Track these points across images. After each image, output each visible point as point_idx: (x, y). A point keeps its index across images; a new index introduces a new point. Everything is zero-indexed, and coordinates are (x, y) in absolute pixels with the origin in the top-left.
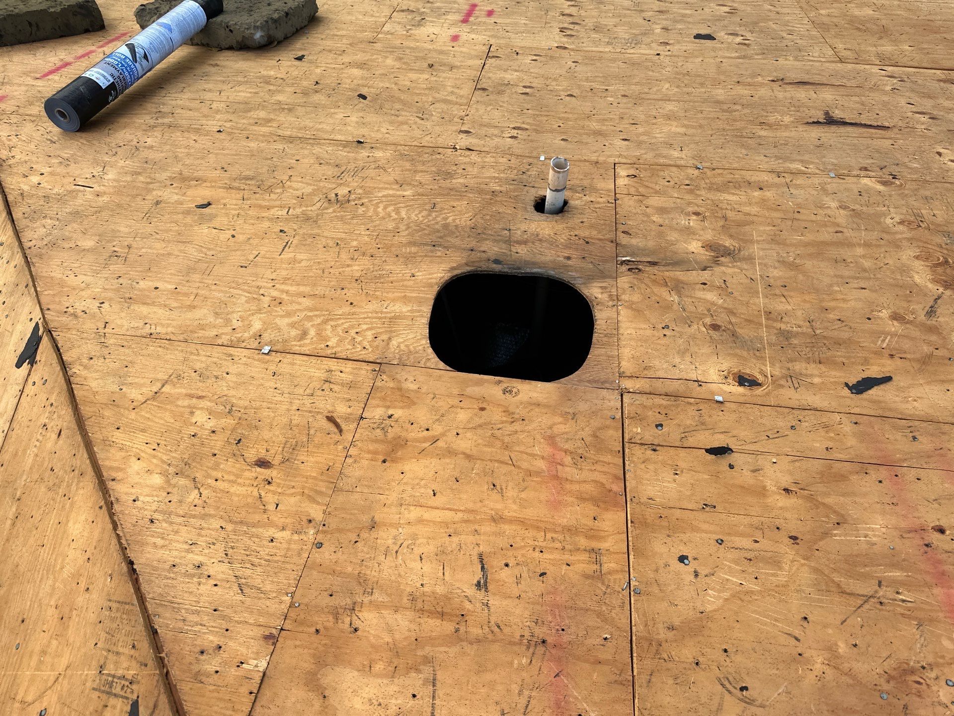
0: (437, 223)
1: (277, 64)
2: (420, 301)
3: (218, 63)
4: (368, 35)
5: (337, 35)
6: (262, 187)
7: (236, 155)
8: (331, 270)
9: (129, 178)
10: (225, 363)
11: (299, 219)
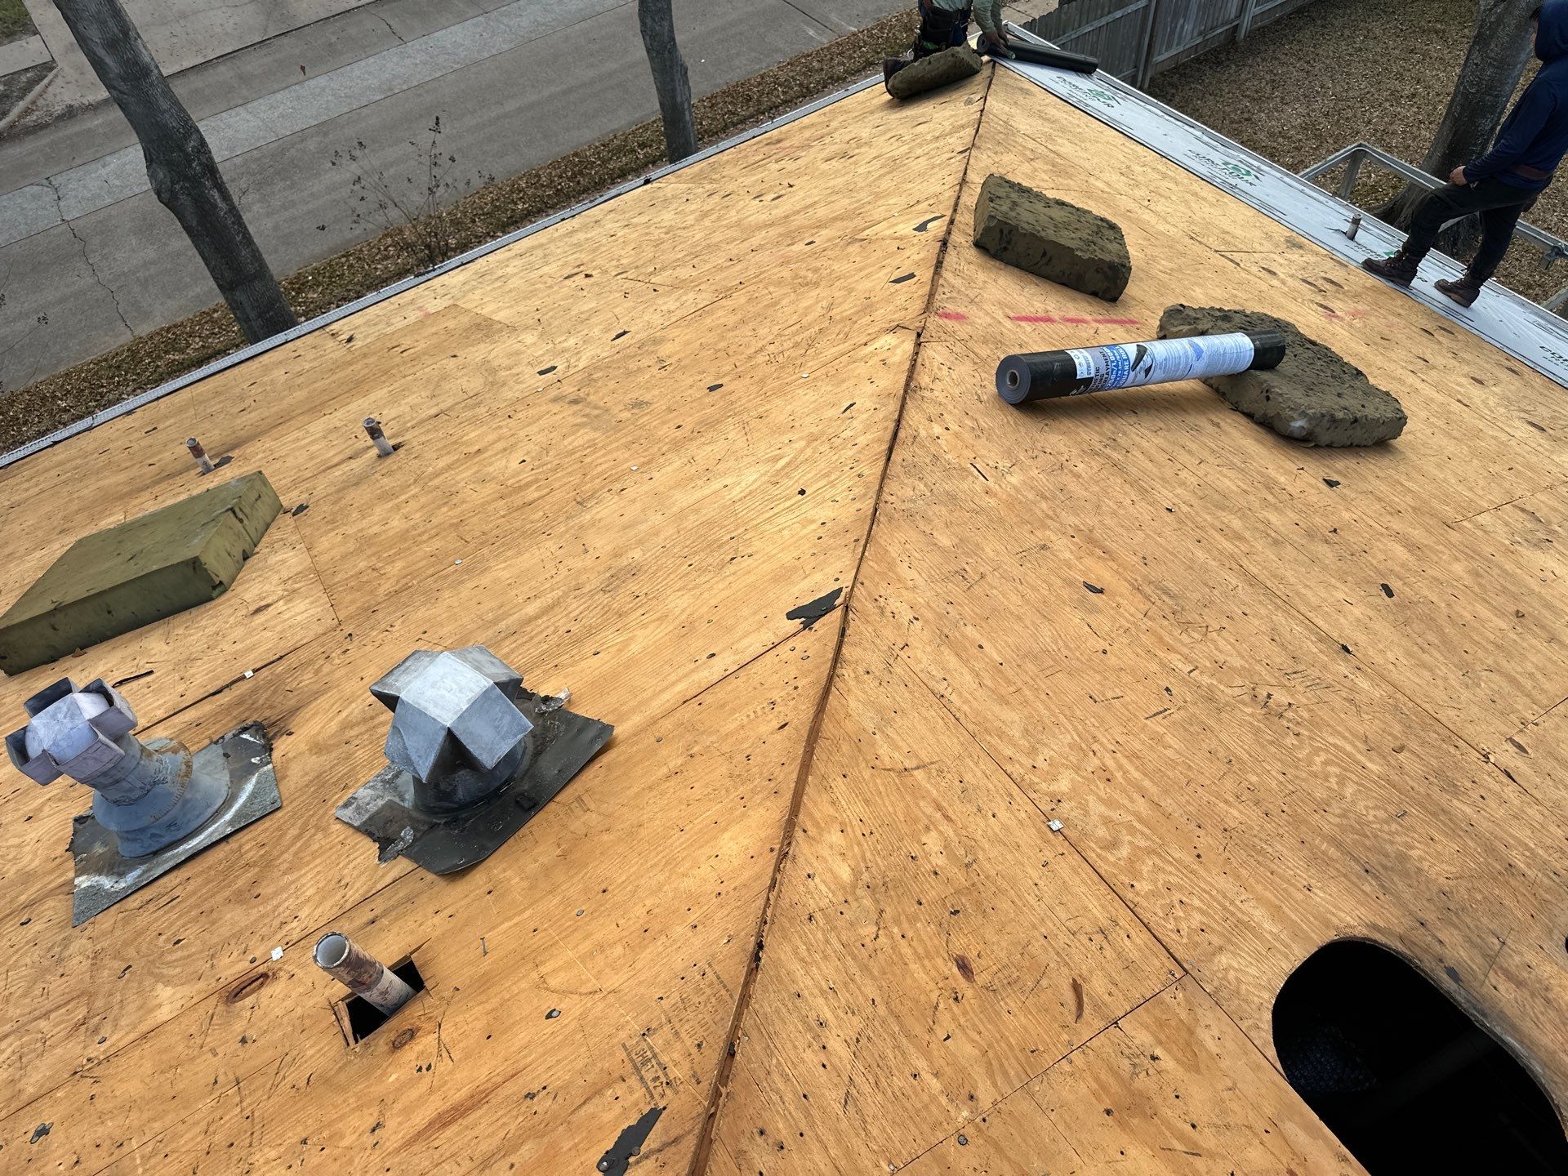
0: (1392, 843)
1: (1296, 472)
2: (1296, 934)
3: (1222, 424)
4: (1449, 512)
5: (1402, 485)
6: (1178, 616)
7: (1171, 553)
8: (1200, 790)
9: (1031, 496)
10: (999, 799)
11: (1199, 691)
